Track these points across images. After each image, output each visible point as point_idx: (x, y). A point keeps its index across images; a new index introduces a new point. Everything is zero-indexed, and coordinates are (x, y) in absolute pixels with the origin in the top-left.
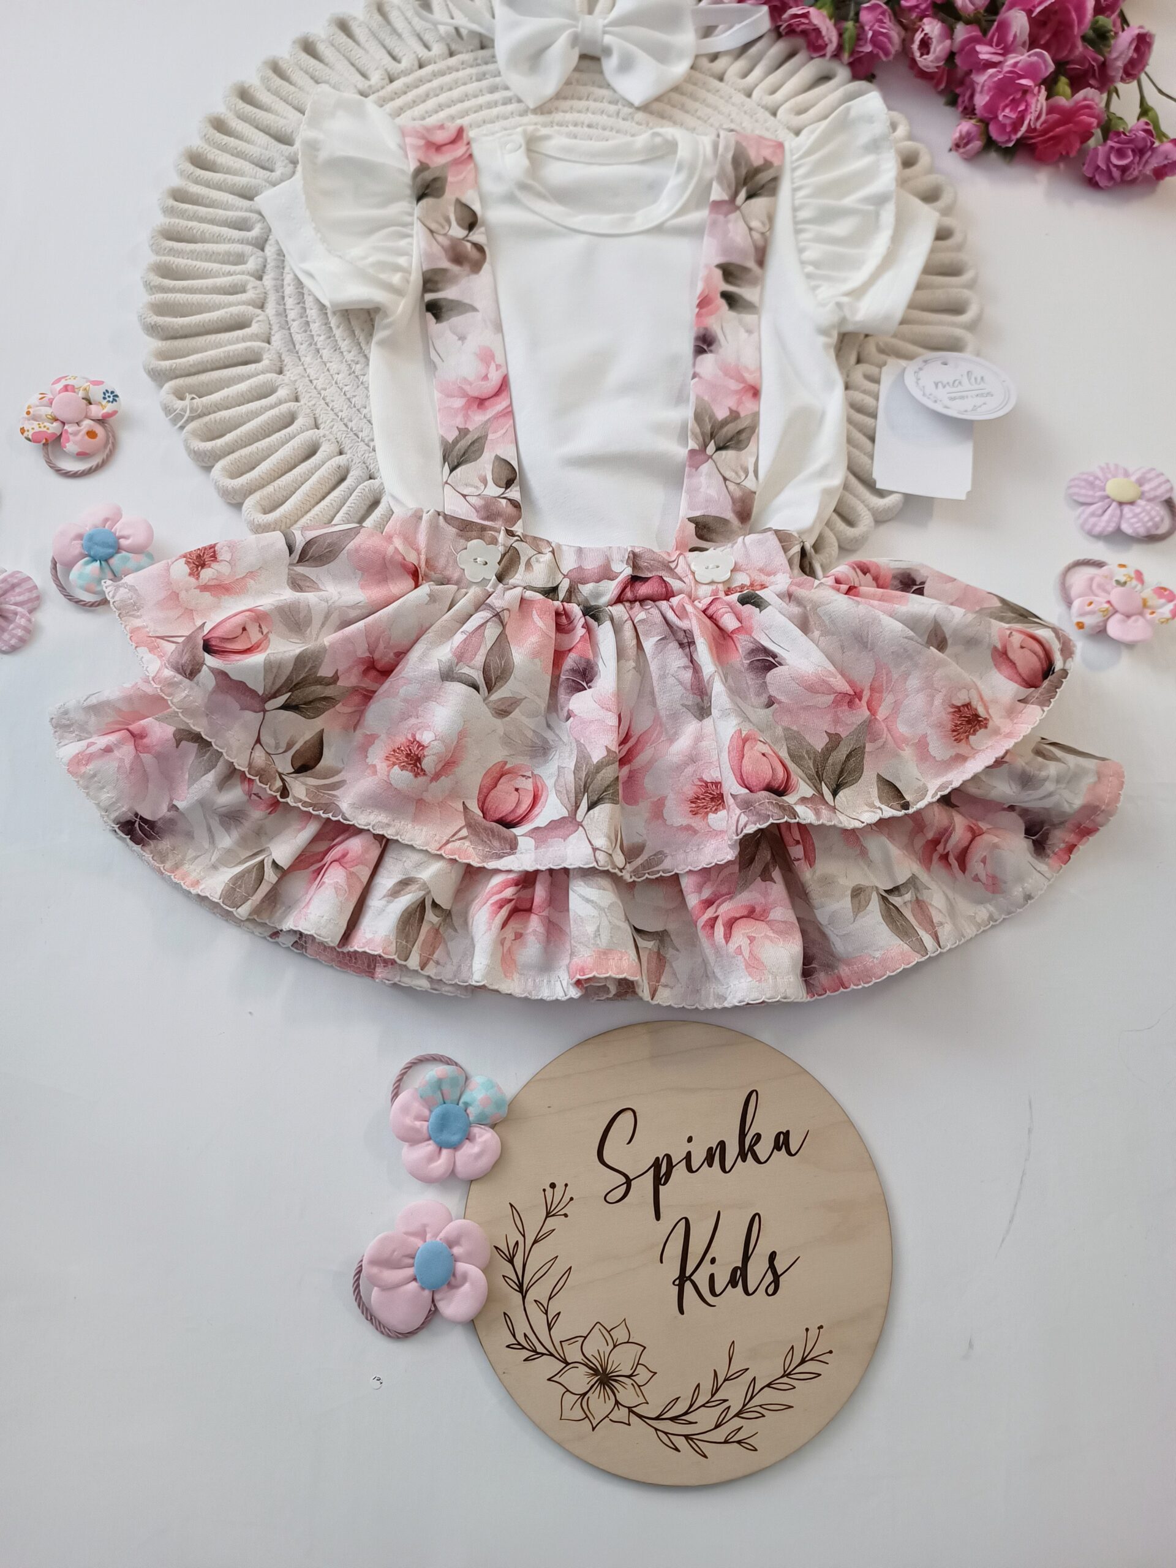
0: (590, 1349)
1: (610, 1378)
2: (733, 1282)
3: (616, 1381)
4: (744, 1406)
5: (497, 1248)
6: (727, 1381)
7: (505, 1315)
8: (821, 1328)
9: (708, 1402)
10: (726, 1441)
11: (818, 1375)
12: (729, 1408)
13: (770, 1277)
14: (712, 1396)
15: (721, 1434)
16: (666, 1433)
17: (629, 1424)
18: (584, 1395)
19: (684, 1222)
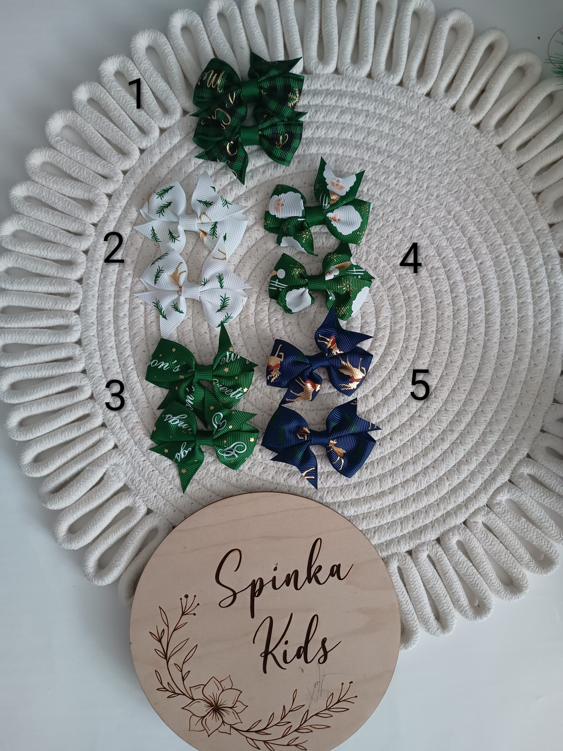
0: (208, 692)
1: (219, 709)
2: (298, 656)
3: (223, 710)
4: (300, 726)
5: (151, 633)
6: (291, 711)
7: (156, 671)
8: (352, 682)
9: (278, 723)
10: (288, 745)
11: (348, 709)
12: (291, 726)
13: (321, 653)
14: (282, 720)
15: (285, 741)
16: (252, 739)
17: (230, 734)
18: (203, 717)
19: (269, 619)
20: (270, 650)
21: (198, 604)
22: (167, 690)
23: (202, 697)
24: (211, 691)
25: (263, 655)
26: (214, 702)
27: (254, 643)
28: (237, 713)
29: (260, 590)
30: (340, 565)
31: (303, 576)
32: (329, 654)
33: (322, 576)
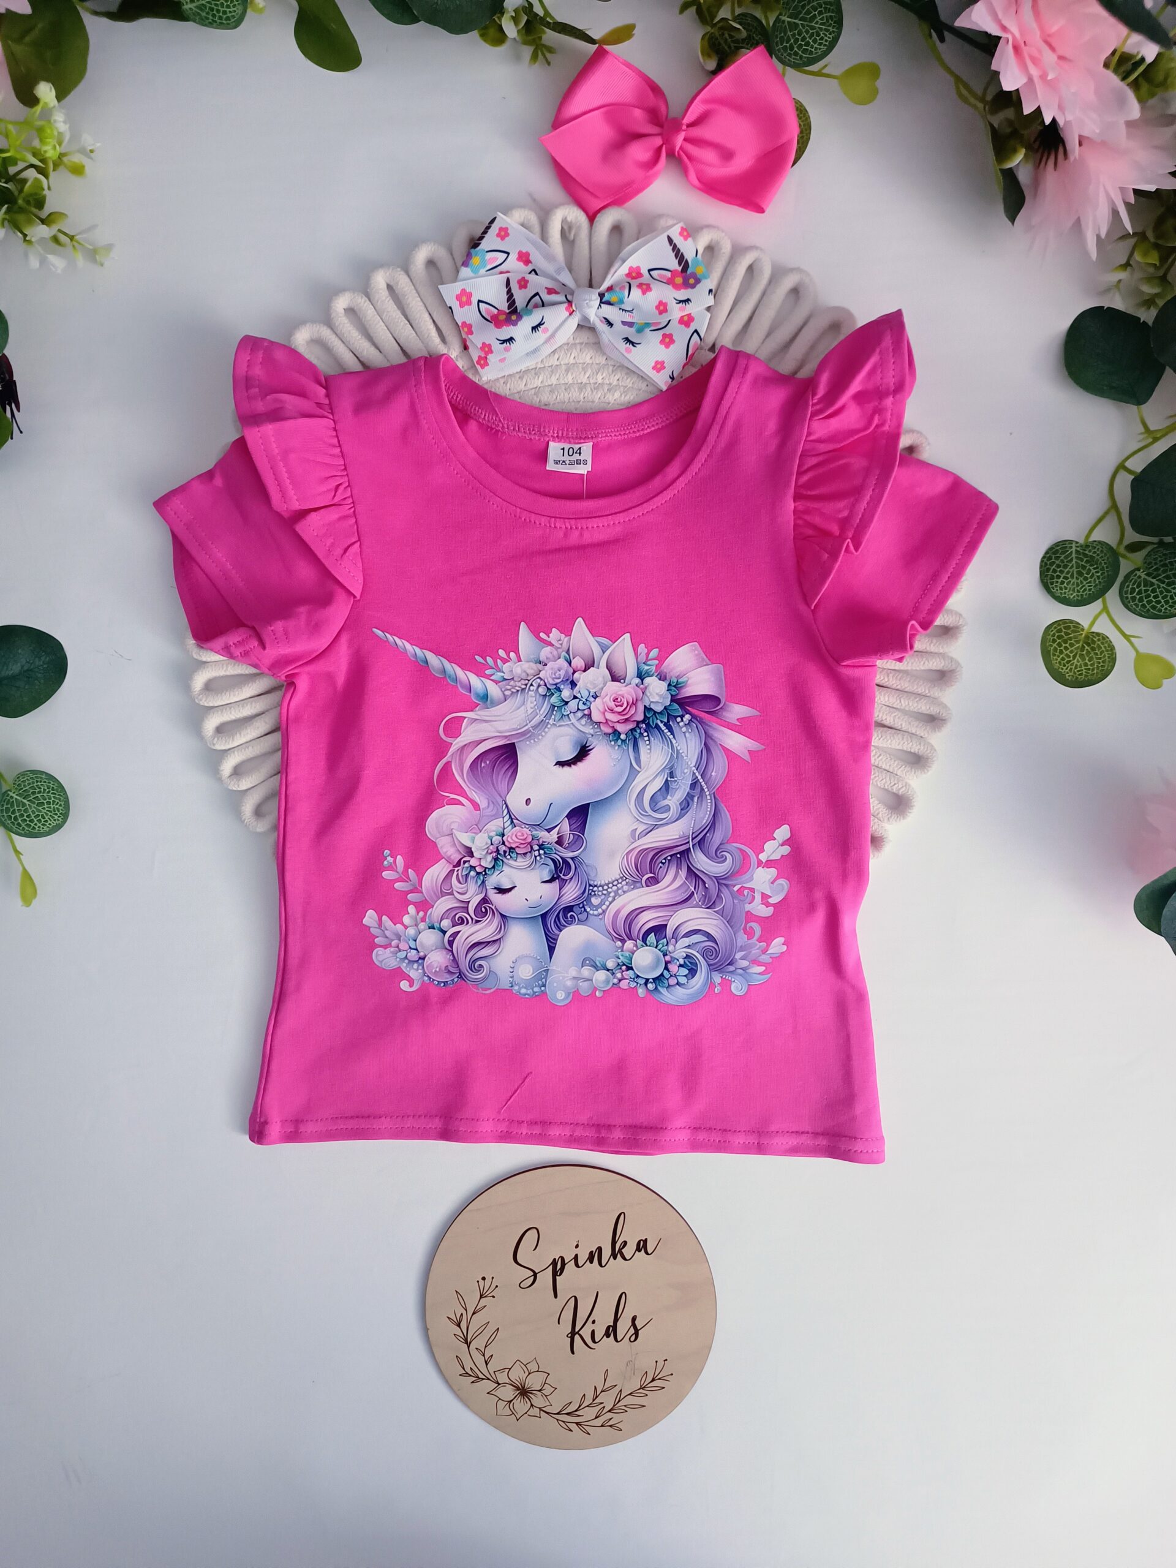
0: (514, 1376)
1: (528, 1392)
2: (607, 1335)
3: (531, 1393)
4: (614, 1406)
5: (448, 1318)
6: (604, 1391)
7: (457, 1357)
8: (666, 1360)
9: (591, 1404)
10: (602, 1426)
11: (664, 1388)
12: (604, 1407)
13: (632, 1331)
14: (594, 1400)
15: (599, 1422)
16: (564, 1422)
17: (540, 1417)
18: (511, 1401)
19: (573, 1298)
20: (577, 1330)
21: (497, 1286)
22: (471, 1376)
23: (508, 1381)
24: (517, 1374)
25: (570, 1335)
26: (521, 1385)
27: (559, 1323)
28: (546, 1396)
29: (562, 1269)
30: (646, 1239)
31: (607, 1252)
32: (640, 1332)
33: (628, 1251)
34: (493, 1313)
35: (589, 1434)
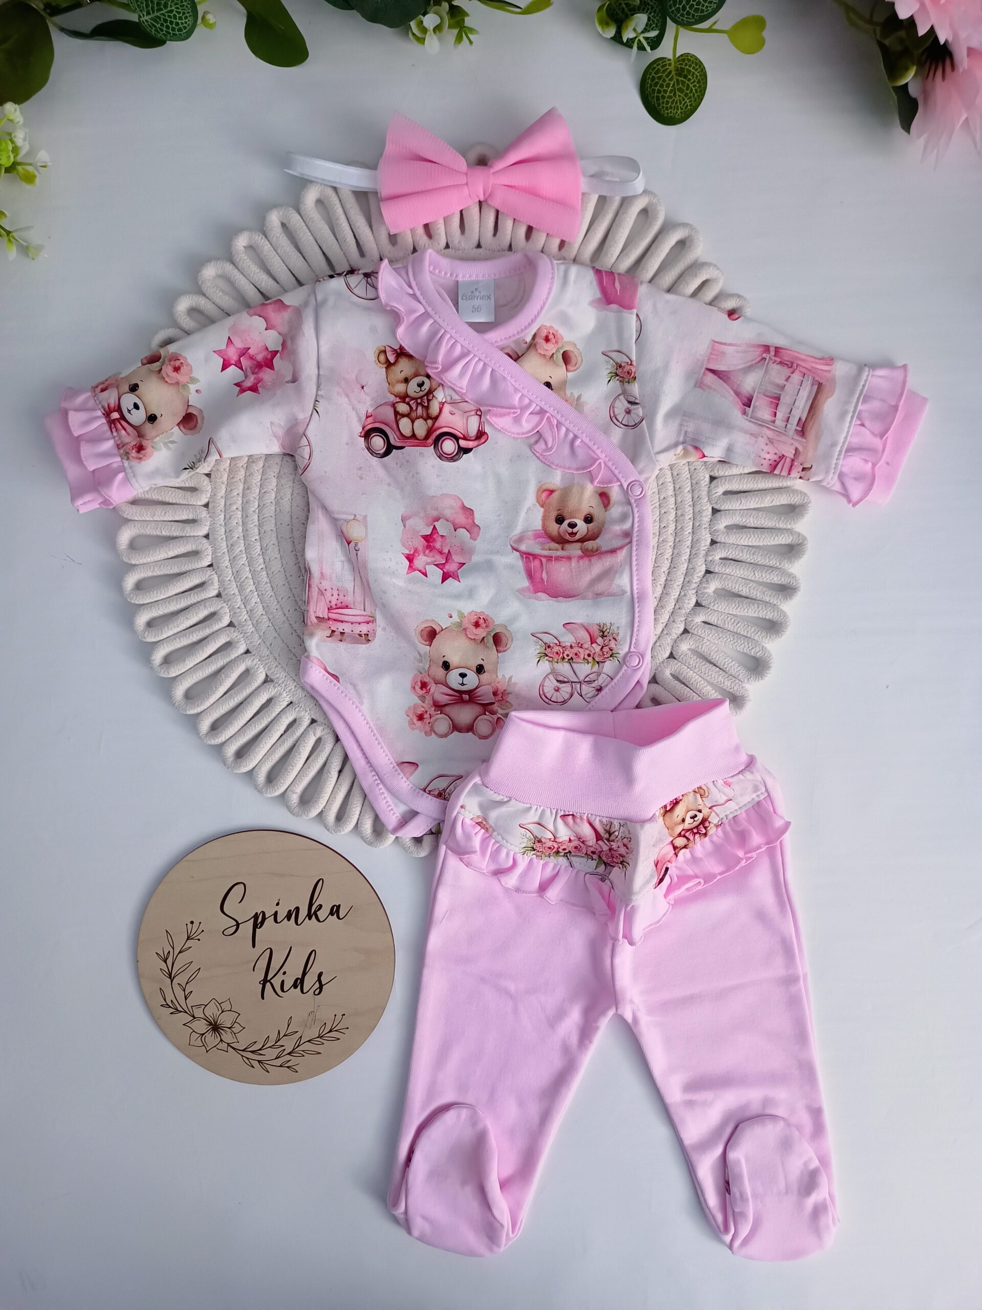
0: (208, 1012)
1: (219, 1028)
2: (295, 986)
3: (222, 1030)
4: (293, 1049)
5: (157, 953)
6: (286, 1036)
7: (160, 989)
8: (344, 1015)
9: (273, 1045)
10: (281, 1066)
11: (339, 1039)
12: (284, 1050)
13: (317, 985)
14: (276, 1043)
15: (279, 1062)
16: (248, 1058)
17: (227, 1052)
18: (203, 1034)
19: (269, 950)
20: (268, 979)
21: (203, 931)
22: (170, 1007)
23: (202, 1016)
24: (212, 1011)
25: (262, 982)
26: (214, 1021)
27: (254, 970)
28: (235, 1034)
29: (262, 923)
30: (339, 905)
31: (303, 913)
32: (324, 987)
33: (322, 914)
34: (196, 953)
35: (268, 1072)
